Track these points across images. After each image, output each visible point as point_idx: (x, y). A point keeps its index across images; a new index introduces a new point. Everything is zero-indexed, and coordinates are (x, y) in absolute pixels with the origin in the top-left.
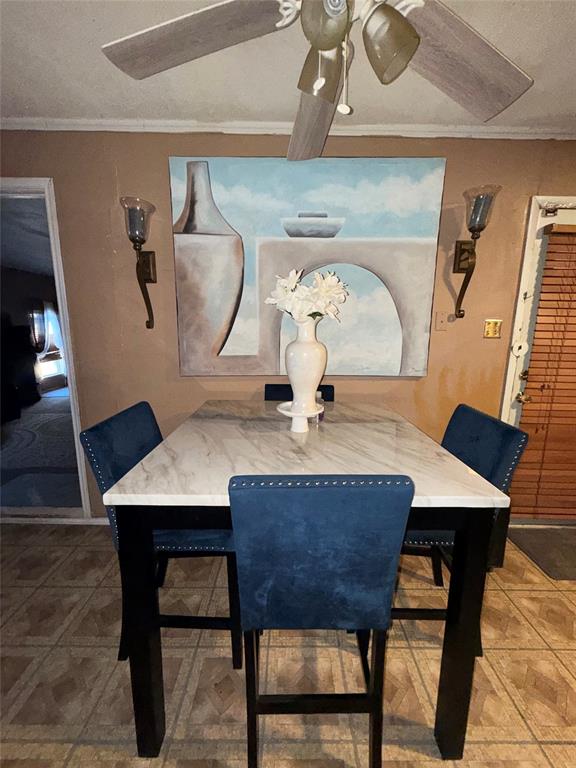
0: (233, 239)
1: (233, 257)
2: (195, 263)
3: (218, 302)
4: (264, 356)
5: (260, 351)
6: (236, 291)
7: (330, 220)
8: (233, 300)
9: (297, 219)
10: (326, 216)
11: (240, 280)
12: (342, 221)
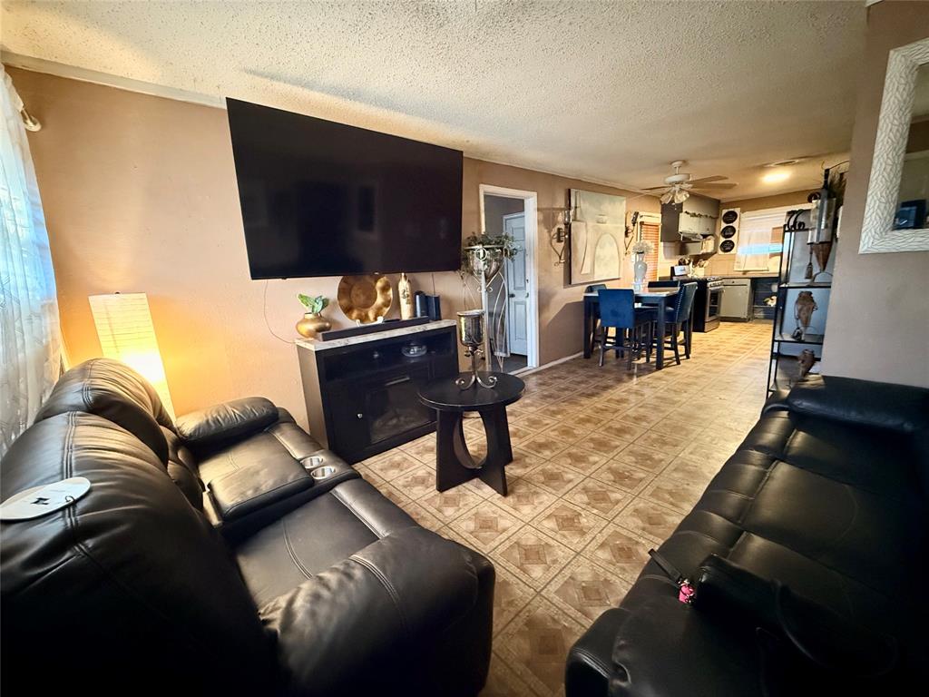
4: (591, 273)
6: (585, 246)
8: (584, 249)
9: (598, 216)
10: (604, 216)
11: (586, 242)
12: (607, 218)
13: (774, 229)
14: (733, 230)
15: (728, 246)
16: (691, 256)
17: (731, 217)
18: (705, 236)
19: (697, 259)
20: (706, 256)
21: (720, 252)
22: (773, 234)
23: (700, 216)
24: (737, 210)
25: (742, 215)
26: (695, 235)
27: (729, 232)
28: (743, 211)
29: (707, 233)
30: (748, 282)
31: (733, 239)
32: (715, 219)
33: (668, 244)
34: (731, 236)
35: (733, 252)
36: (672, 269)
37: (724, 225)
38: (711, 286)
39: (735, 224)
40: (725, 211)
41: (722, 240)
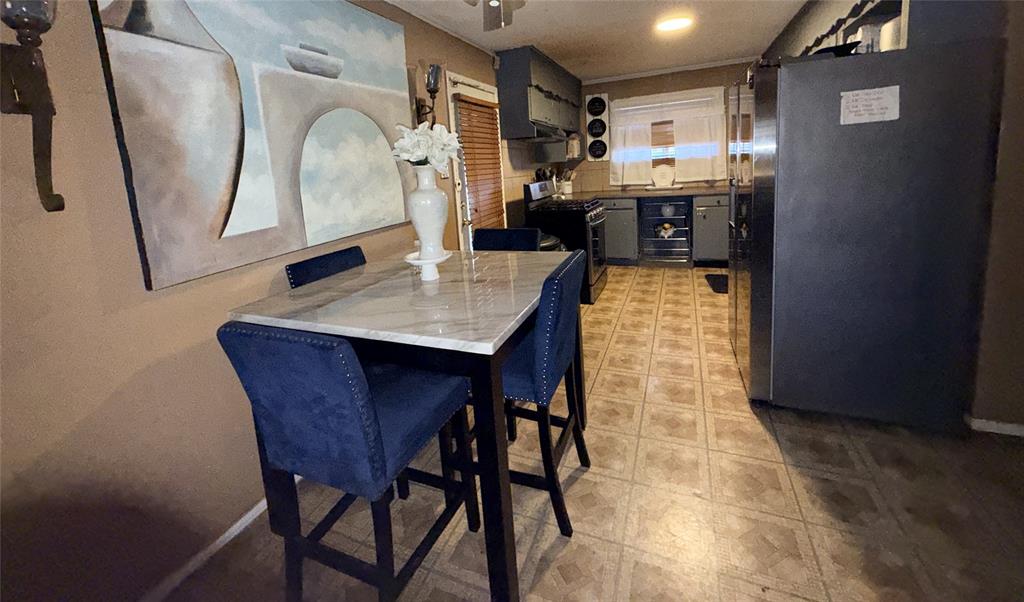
0: (221, 58)
1: (223, 85)
2: (158, 87)
3: (208, 153)
4: (285, 226)
5: (280, 221)
6: (235, 136)
7: (330, 60)
8: (233, 149)
9: (297, 49)
10: (326, 54)
11: (238, 121)
12: (341, 62)
13: (653, 124)
14: (603, 125)
15: (599, 150)
16: (553, 165)
17: (598, 107)
18: (569, 133)
19: (561, 170)
20: (573, 164)
21: (590, 158)
22: (653, 134)
23: (557, 98)
24: (605, 97)
25: (612, 104)
26: (554, 129)
27: (598, 128)
28: (611, 99)
29: (571, 128)
30: (633, 204)
31: (604, 138)
32: (576, 107)
33: (515, 144)
34: (601, 134)
35: (605, 158)
36: (527, 188)
37: (590, 118)
38: (592, 220)
39: (604, 117)
40: (589, 98)
41: (590, 140)
